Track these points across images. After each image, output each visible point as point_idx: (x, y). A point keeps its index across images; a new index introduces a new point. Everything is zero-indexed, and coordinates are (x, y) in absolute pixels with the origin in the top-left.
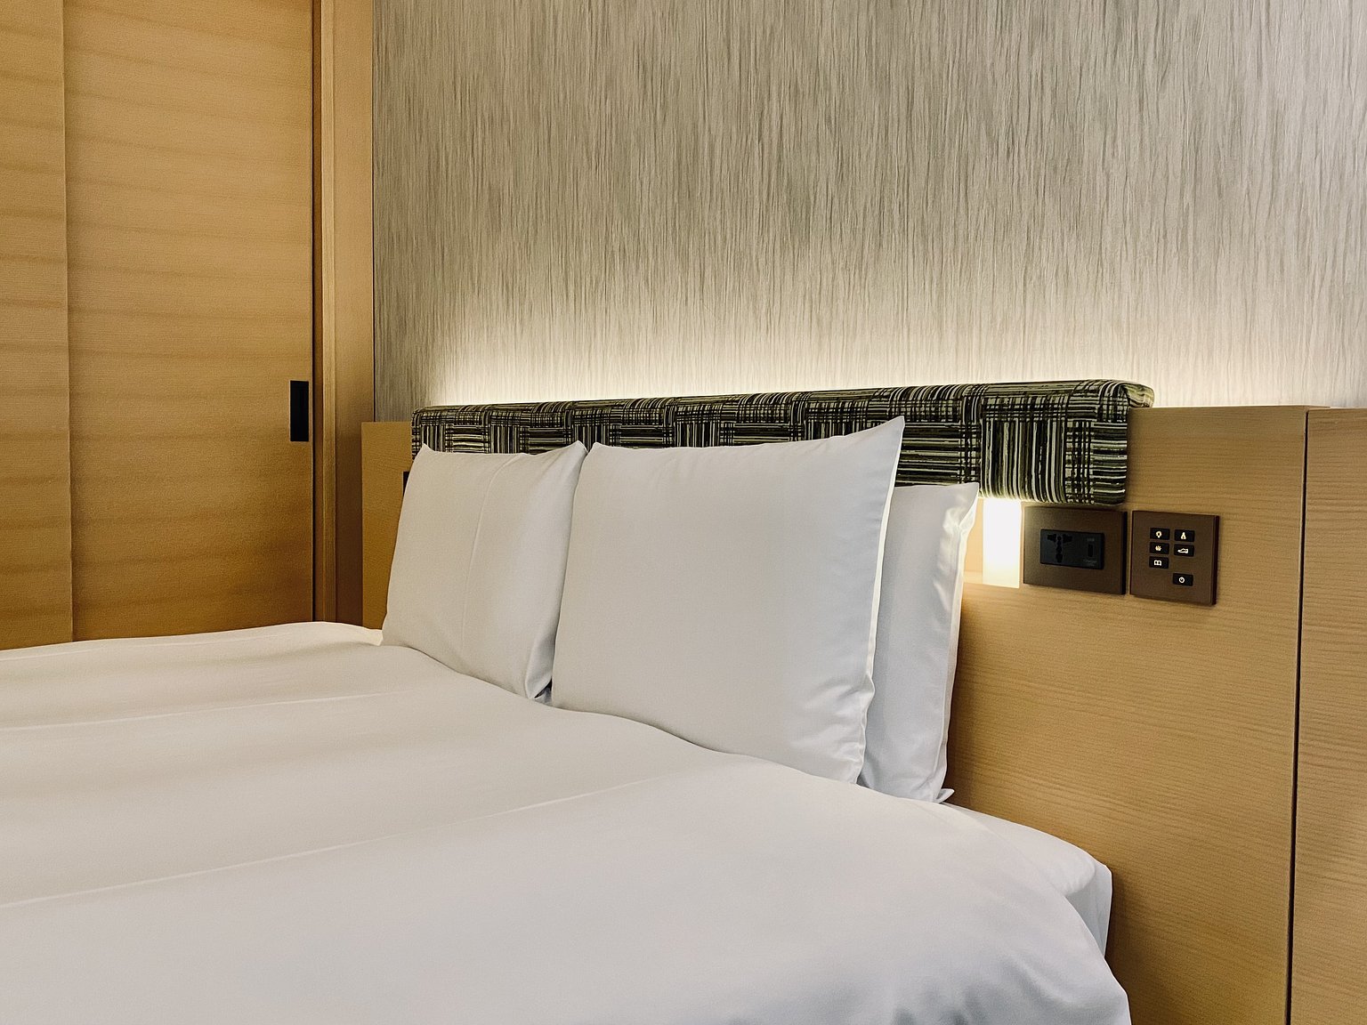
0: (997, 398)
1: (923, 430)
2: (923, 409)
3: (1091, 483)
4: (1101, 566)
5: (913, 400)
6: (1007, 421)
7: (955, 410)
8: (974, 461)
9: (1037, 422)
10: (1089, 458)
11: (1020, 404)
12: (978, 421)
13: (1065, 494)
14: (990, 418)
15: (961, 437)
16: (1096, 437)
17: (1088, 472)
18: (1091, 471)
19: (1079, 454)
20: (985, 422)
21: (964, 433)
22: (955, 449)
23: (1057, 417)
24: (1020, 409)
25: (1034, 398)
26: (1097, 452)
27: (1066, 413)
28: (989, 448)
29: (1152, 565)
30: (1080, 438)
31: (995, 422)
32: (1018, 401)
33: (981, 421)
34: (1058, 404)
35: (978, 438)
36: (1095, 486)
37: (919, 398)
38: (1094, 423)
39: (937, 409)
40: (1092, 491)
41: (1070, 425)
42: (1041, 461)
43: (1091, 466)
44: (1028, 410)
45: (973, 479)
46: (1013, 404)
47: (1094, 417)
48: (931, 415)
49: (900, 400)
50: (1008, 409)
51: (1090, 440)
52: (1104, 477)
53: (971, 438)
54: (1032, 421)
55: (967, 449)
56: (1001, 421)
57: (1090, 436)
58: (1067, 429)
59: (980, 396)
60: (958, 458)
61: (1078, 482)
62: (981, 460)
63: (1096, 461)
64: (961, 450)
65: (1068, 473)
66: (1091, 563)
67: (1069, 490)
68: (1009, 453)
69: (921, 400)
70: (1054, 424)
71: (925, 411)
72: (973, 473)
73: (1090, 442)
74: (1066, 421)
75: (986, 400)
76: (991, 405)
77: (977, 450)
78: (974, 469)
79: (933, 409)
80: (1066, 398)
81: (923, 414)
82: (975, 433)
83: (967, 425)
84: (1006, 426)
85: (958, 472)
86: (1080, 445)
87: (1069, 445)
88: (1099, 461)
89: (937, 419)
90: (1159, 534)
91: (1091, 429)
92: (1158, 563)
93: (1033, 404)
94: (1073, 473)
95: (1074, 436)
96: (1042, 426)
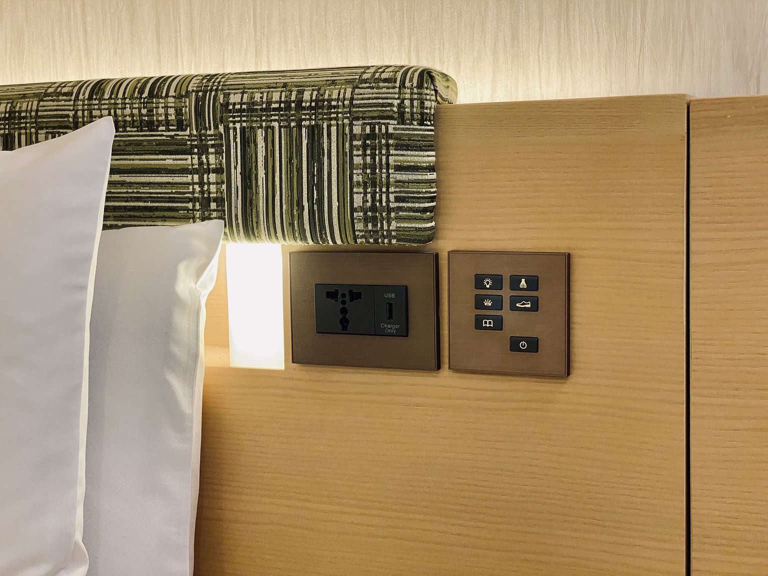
0: (243, 93)
1: (130, 143)
2: (128, 111)
3: (393, 214)
4: (404, 332)
5: (110, 98)
6: (261, 127)
7: (179, 112)
8: (213, 188)
9: (308, 127)
10: (388, 177)
11: (280, 102)
12: (216, 127)
13: (354, 231)
14: (234, 122)
15: (191, 154)
16: (397, 147)
17: (388, 197)
18: (392, 197)
19: (373, 172)
20: (227, 129)
21: (196, 146)
22: (184, 171)
23: (336, 119)
24: (279, 109)
25: (300, 92)
26: (399, 168)
27: (350, 112)
28: (236, 168)
30: (373, 148)
31: (243, 130)
32: (276, 97)
33: (221, 128)
34: (338, 100)
35: (218, 153)
36: (399, 219)
37: (120, 95)
38: (392, 126)
39: (150, 111)
40: (394, 225)
41: (357, 130)
42: (316, 184)
43: (392, 189)
44: (292, 109)
45: (214, 214)
46: (269, 103)
47: (392, 118)
48: (141, 121)
49: (90, 98)
50: (262, 110)
51: (388, 150)
52: (410, 205)
53: (208, 153)
54: (299, 127)
55: (203, 170)
56: (252, 128)
57: (388, 146)
58: (353, 137)
59: (216, 90)
60: (189, 184)
61: (373, 213)
62: (224, 187)
63: (399, 181)
64: (192, 172)
65: (358, 200)
66: (391, 328)
67: (359, 226)
68: (266, 174)
69: (124, 98)
70: (334, 129)
71: (132, 115)
72: (213, 206)
73: (388, 155)
74: (351, 125)
75: (227, 96)
76: (234, 104)
77: (218, 171)
78: (215, 200)
79: (144, 111)
80: (349, 91)
81: (128, 118)
82: (213, 146)
83: (200, 135)
84: (260, 135)
85: (190, 205)
86: (373, 156)
87: (358, 160)
88: (404, 182)
89: (151, 126)
91: (388, 136)
93: (299, 102)
94: (365, 201)
95: (365, 147)
96: (315, 133)
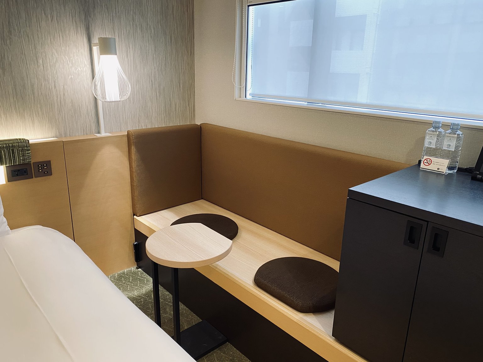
6: (2, 150)
10: (26, 155)
11: (5, 146)
18: (27, 157)
19: (23, 154)
25: (9, 144)
27: (18, 147)
29: (39, 171)
30: (23, 151)
34: (16, 145)
36: (28, 160)
40: (27, 161)
41: (20, 149)
42: (14, 157)
44: (8, 147)
46: (3, 146)
54: (10, 149)
57: (25, 151)
61: (24, 160)
65: (21, 158)
66: (26, 174)
67: (22, 162)
68: (4, 157)
70: (16, 149)
73: (25, 152)
74: (19, 149)
86: (23, 152)
90: (40, 166)
91: (25, 149)
92: (40, 171)
93: (9, 146)
94: (22, 158)
95: (22, 151)
96: (13, 150)
